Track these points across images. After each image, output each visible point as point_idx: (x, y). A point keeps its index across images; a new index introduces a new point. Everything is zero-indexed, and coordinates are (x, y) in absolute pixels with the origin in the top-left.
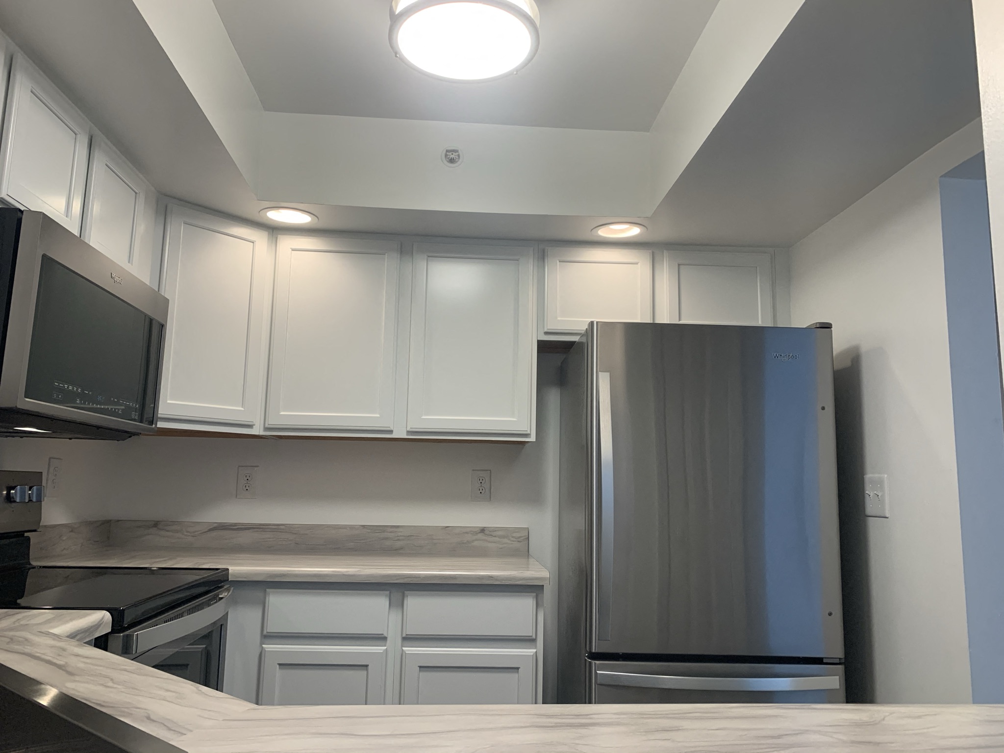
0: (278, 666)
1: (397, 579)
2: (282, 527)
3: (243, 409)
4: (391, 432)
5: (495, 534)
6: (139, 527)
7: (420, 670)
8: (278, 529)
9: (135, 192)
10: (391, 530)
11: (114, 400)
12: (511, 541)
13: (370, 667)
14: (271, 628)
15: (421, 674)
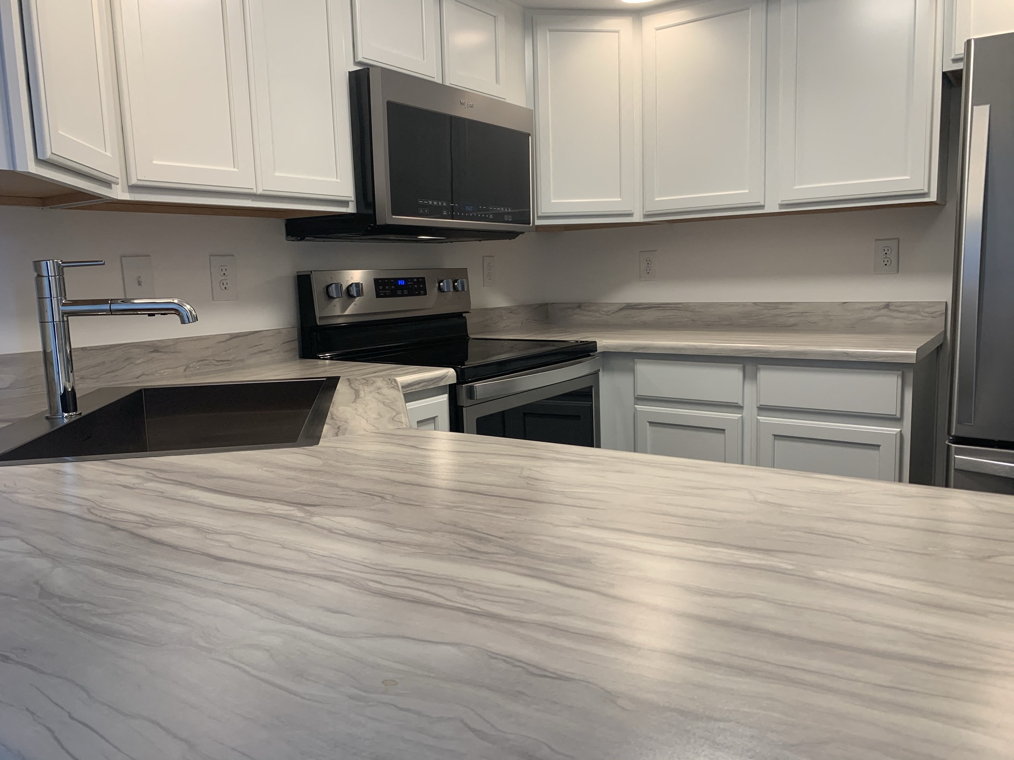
0: (648, 424)
1: (746, 354)
2: (680, 306)
3: (620, 200)
4: (762, 207)
5: (901, 309)
6: (568, 308)
7: (775, 439)
8: (677, 307)
9: (493, 16)
10: (784, 306)
11: (482, 207)
12: (923, 316)
13: (726, 431)
14: (641, 392)
15: (776, 441)
